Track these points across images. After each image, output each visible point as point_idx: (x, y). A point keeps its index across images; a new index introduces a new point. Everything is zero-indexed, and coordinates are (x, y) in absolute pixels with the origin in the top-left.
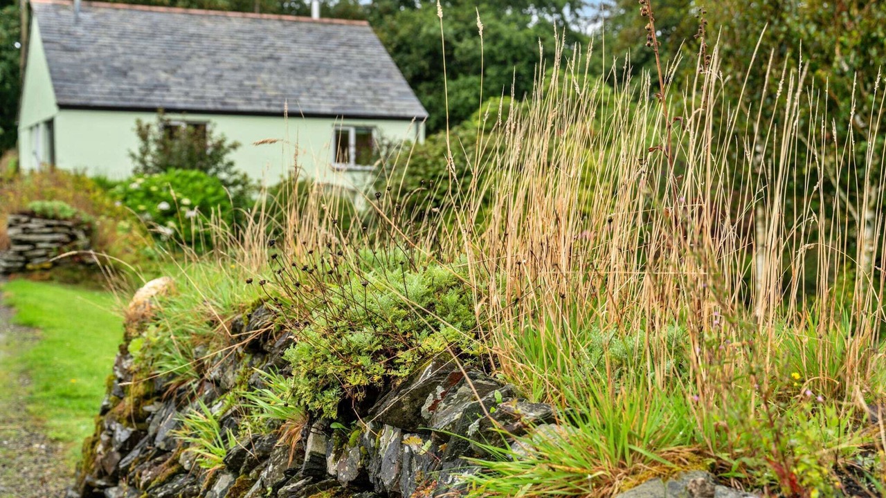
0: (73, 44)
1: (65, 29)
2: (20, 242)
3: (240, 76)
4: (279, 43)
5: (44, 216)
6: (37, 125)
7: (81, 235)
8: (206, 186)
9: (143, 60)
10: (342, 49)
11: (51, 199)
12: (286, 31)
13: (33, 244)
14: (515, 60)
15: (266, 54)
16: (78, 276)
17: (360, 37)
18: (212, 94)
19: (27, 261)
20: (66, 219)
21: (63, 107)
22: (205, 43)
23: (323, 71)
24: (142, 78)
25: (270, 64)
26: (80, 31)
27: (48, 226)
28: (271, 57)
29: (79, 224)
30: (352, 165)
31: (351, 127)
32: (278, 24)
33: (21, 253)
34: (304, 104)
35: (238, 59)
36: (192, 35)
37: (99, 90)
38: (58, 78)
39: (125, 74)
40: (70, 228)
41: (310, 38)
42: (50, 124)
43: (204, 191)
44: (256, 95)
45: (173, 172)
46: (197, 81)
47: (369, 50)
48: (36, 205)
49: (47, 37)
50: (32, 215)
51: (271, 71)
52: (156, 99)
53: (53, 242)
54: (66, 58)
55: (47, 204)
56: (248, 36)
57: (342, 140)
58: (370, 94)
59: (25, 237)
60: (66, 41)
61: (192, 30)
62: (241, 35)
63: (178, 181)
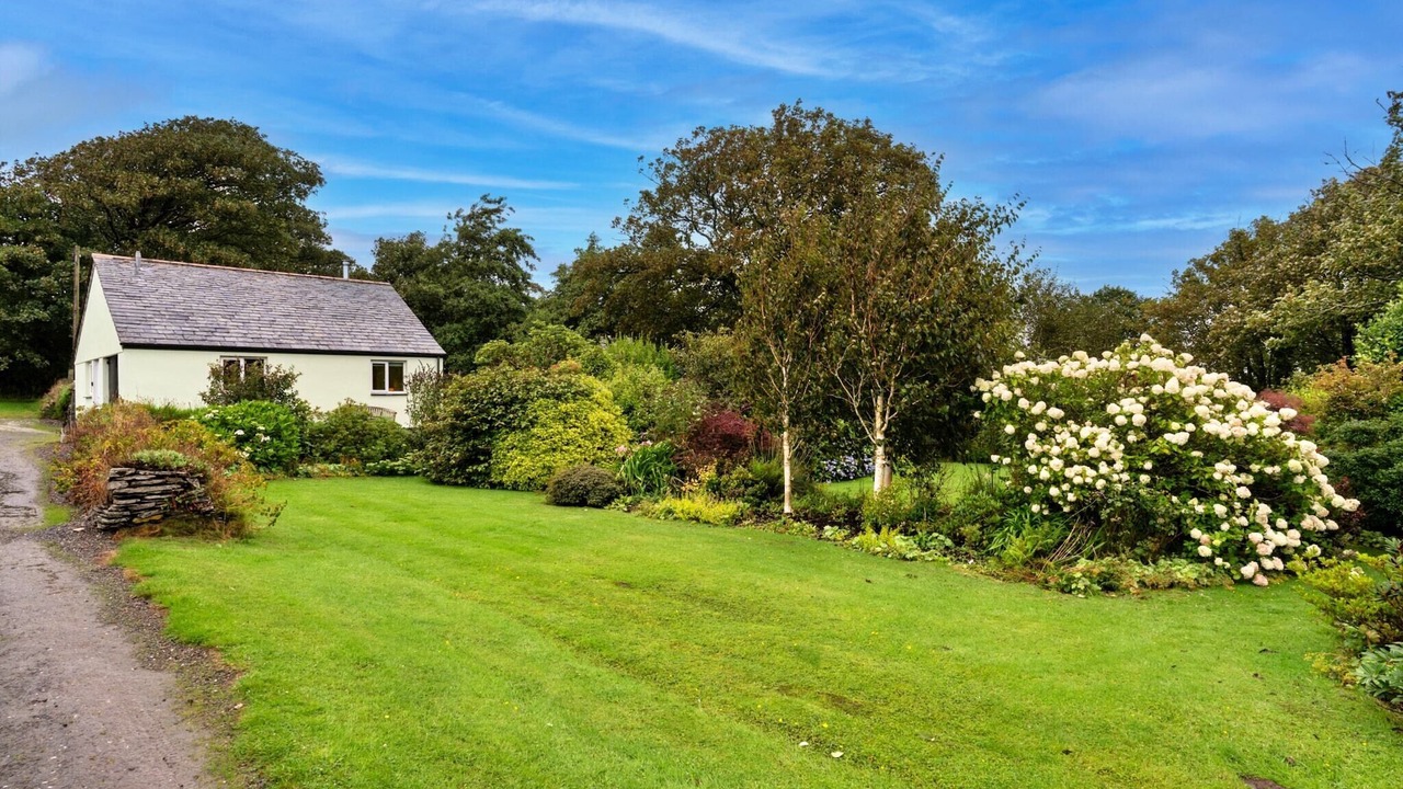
0: (135, 292)
1: (126, 280)
2: (125, 496)
3: (290, 321)
4: (321, 296)
5: (153, 466)
6: (97, 360)
7: (196, 484)
8: (278, 414)
9: (202, 307)
10: (373, 303)
11: (159, 448)
12: (326, 288)
13: (141, 497)
14: (488, 314)
15: (311, 304)
16: (192, 526)
17: (385, 293)
18: (268, 337)
19: (133, 516)
20: (179, 468)
21: (126, 346)
22: (257, 294)
23: (359, 319)
24: (202, 322)
25: (316, 312)
26: (141, 282)
27: (158, 477)
28: (315, 307)
29: (192, 473)
30: (387, 390)
31: (386, 362)
32: (318, 282)
33: (126, 508)
34: (348, 345)
35: (287, 307)
36: (246, 288)
37: (162, 331)
38: (120, 321)
39: (187, 319)
40: (184, 478)
41: (345, 293)
42: (112, 361)
43: (276, 419)
44: (305, 336)
45: (246, 403)
46: (254, 325)
47: (393, 304)
48: (145, 455)
49: (107, 286)
50: (139, 465)
51: (317, 318)
52: (217, 340)
53: (162, 493)
54: (128, 305)
55: (157, 454)
56: (294, 290)
57: (377, 371)
58: (399, 337)
59: (132, 490)
60: (127, 290)
61: (245, 284)
62: (287, 289)
63: (252, 410)
